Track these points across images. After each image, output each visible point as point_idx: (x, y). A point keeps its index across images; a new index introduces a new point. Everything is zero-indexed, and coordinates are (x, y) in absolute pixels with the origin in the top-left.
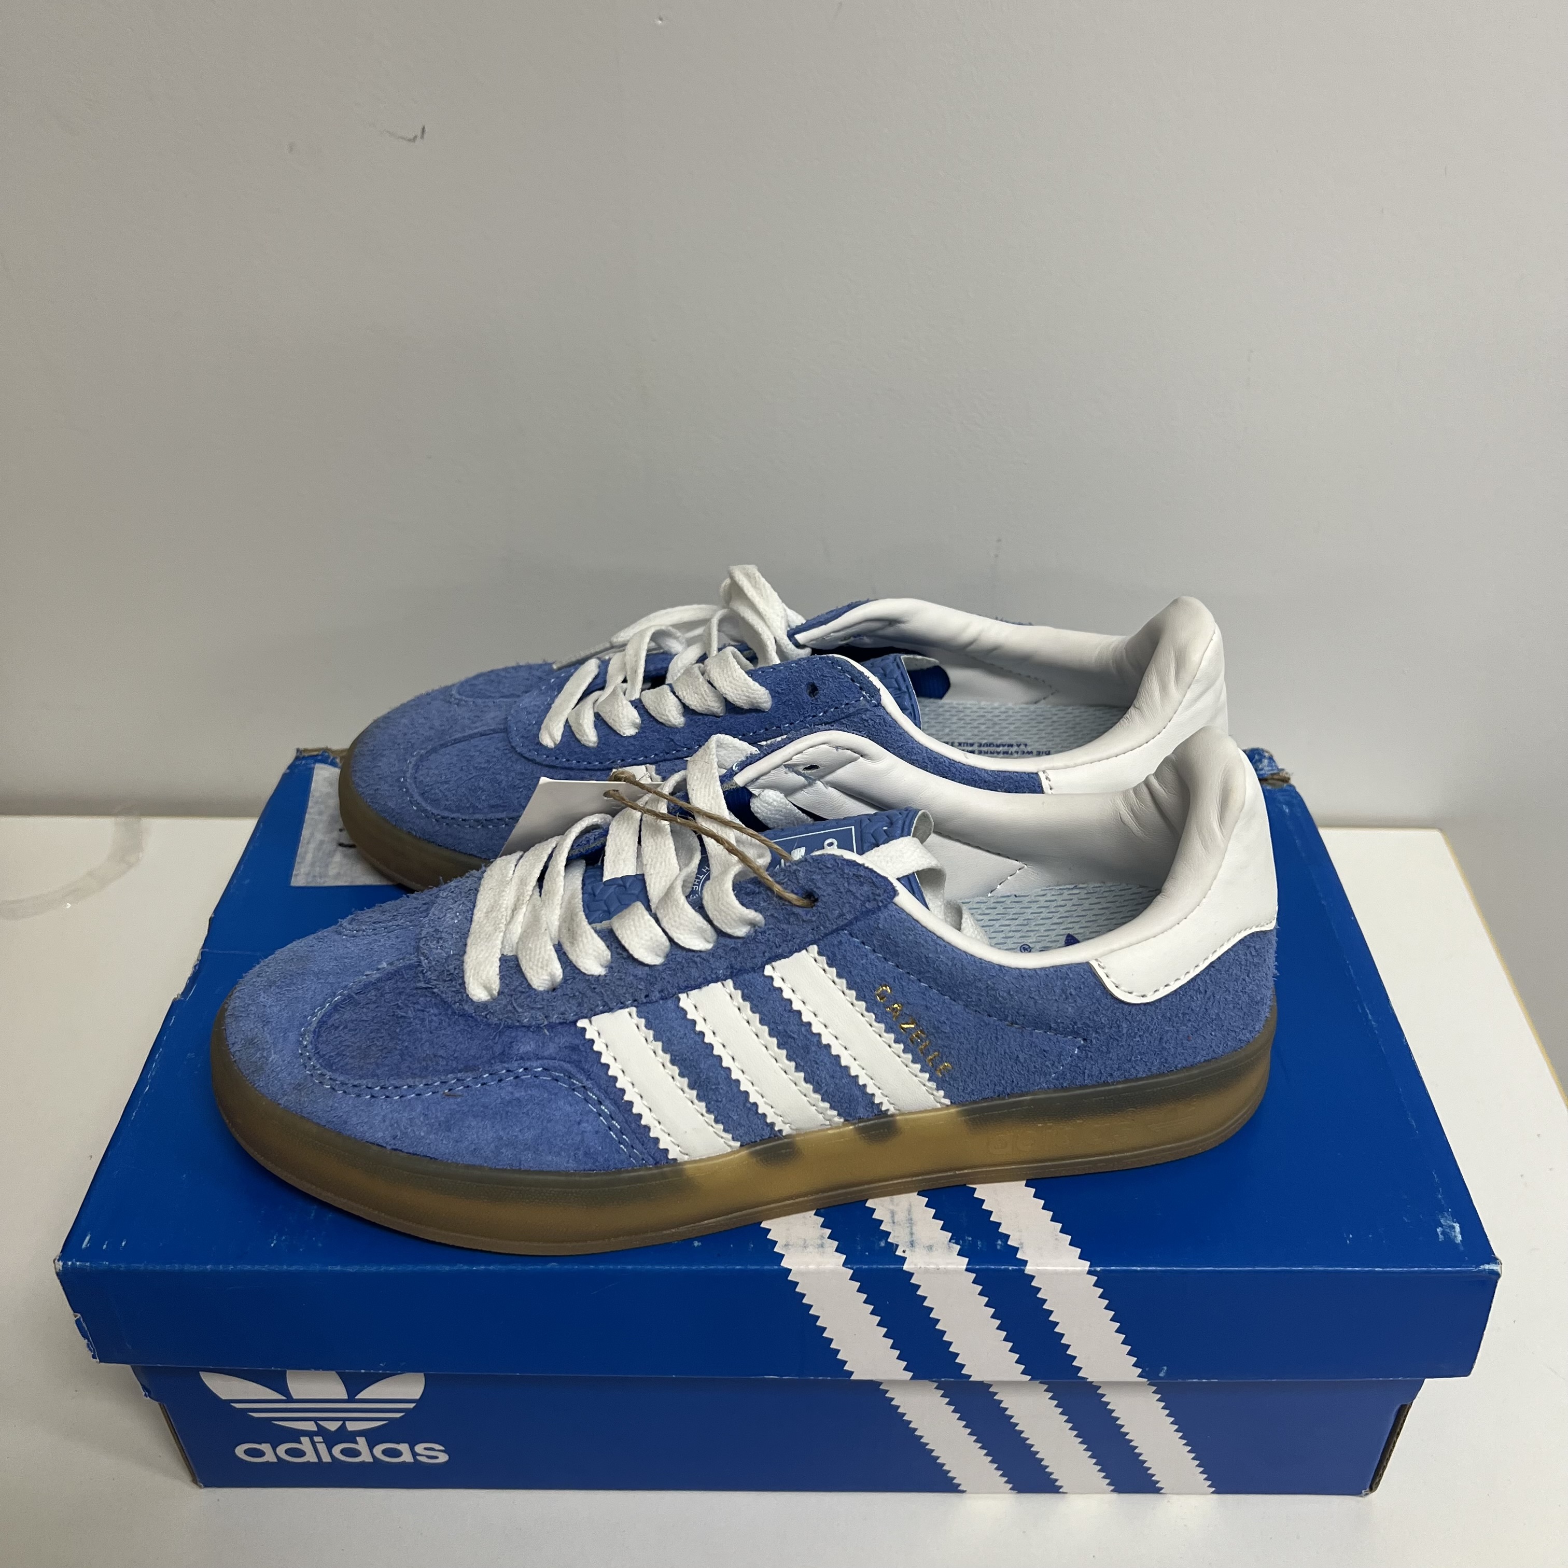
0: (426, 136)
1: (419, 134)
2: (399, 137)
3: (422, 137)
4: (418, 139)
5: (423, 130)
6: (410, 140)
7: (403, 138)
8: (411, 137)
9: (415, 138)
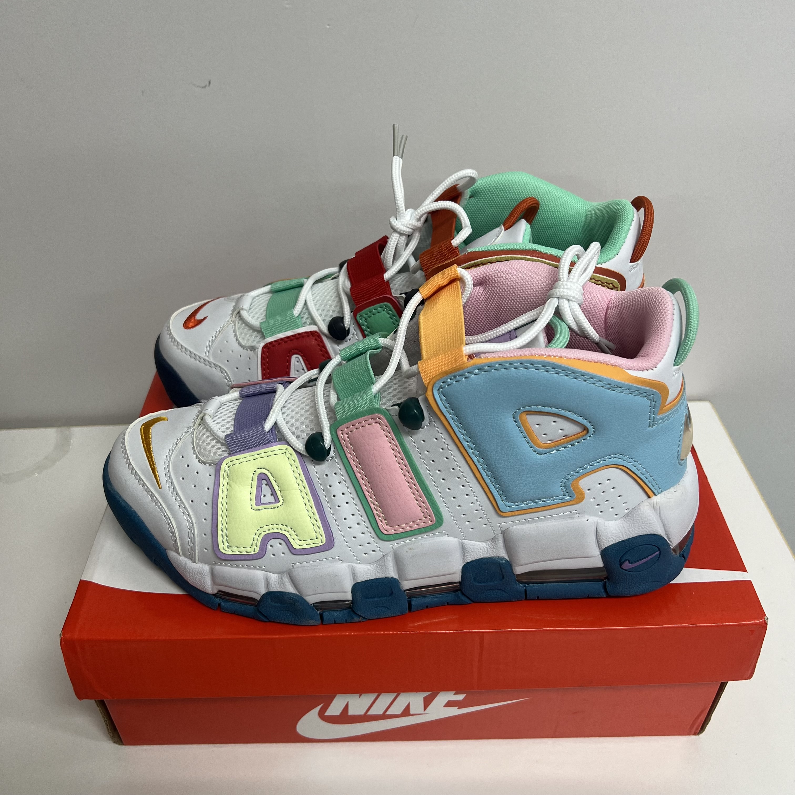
0: (211, 85)
1: (208, 84)
2: (198, 86)
3: (209, 86)
4: (207, 87)
5: (210, 83)
6: (203, 88)
7: (200, 87)
8: (203, 85)
9: (205, 86)
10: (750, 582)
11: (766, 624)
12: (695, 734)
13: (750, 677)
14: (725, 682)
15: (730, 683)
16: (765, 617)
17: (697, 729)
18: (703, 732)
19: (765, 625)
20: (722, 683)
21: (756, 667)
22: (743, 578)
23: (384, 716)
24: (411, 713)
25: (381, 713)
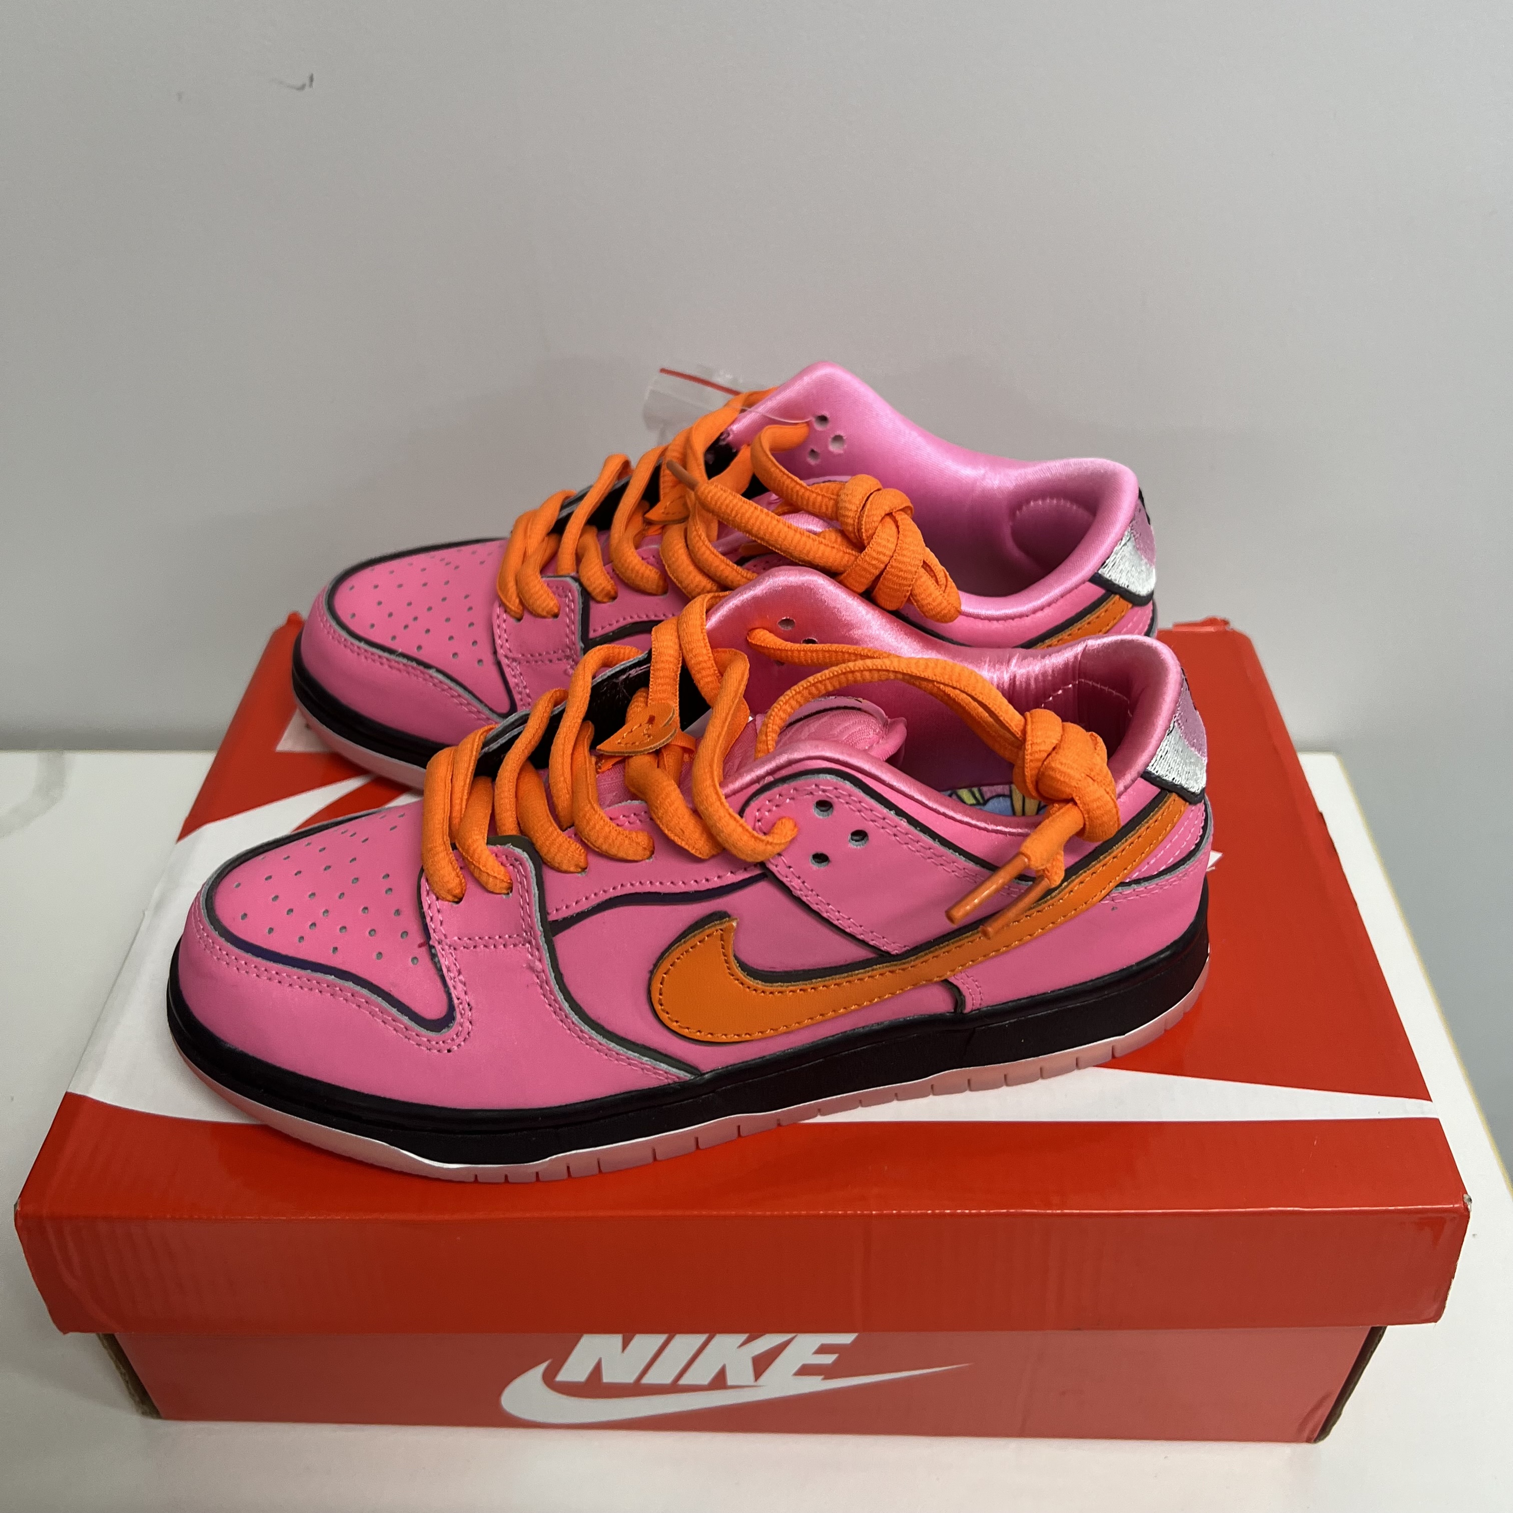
0: (314, 84)
1: (307, 82)
2: (288, 86)
3: (311, 85)
4: (307, 88)
5: (311, 79)
6: (298, 89)
7: (292, 87)
8: (300, 84)
9: (303, 87)
10: (1436, 1121)
11: (1467, 1211)
12: (1309, 1440)
13: (1435, 1317)
14: (1381, 1328)
15: (1389, 1328)
16: (1465, 1195)
17: (1313, 1431)
18: (1325, 1437)
19: (1467, 1213)
20: (1372, 1328)
21: (1449, 1298)
22: (1423, 1113)
23: (674, 1388)
24: (730, 1382)
25: (668, 1380)
